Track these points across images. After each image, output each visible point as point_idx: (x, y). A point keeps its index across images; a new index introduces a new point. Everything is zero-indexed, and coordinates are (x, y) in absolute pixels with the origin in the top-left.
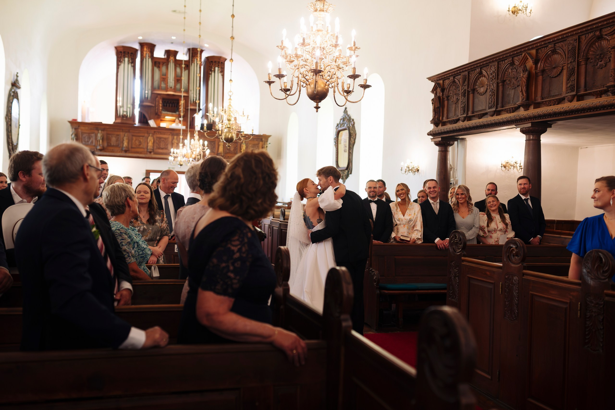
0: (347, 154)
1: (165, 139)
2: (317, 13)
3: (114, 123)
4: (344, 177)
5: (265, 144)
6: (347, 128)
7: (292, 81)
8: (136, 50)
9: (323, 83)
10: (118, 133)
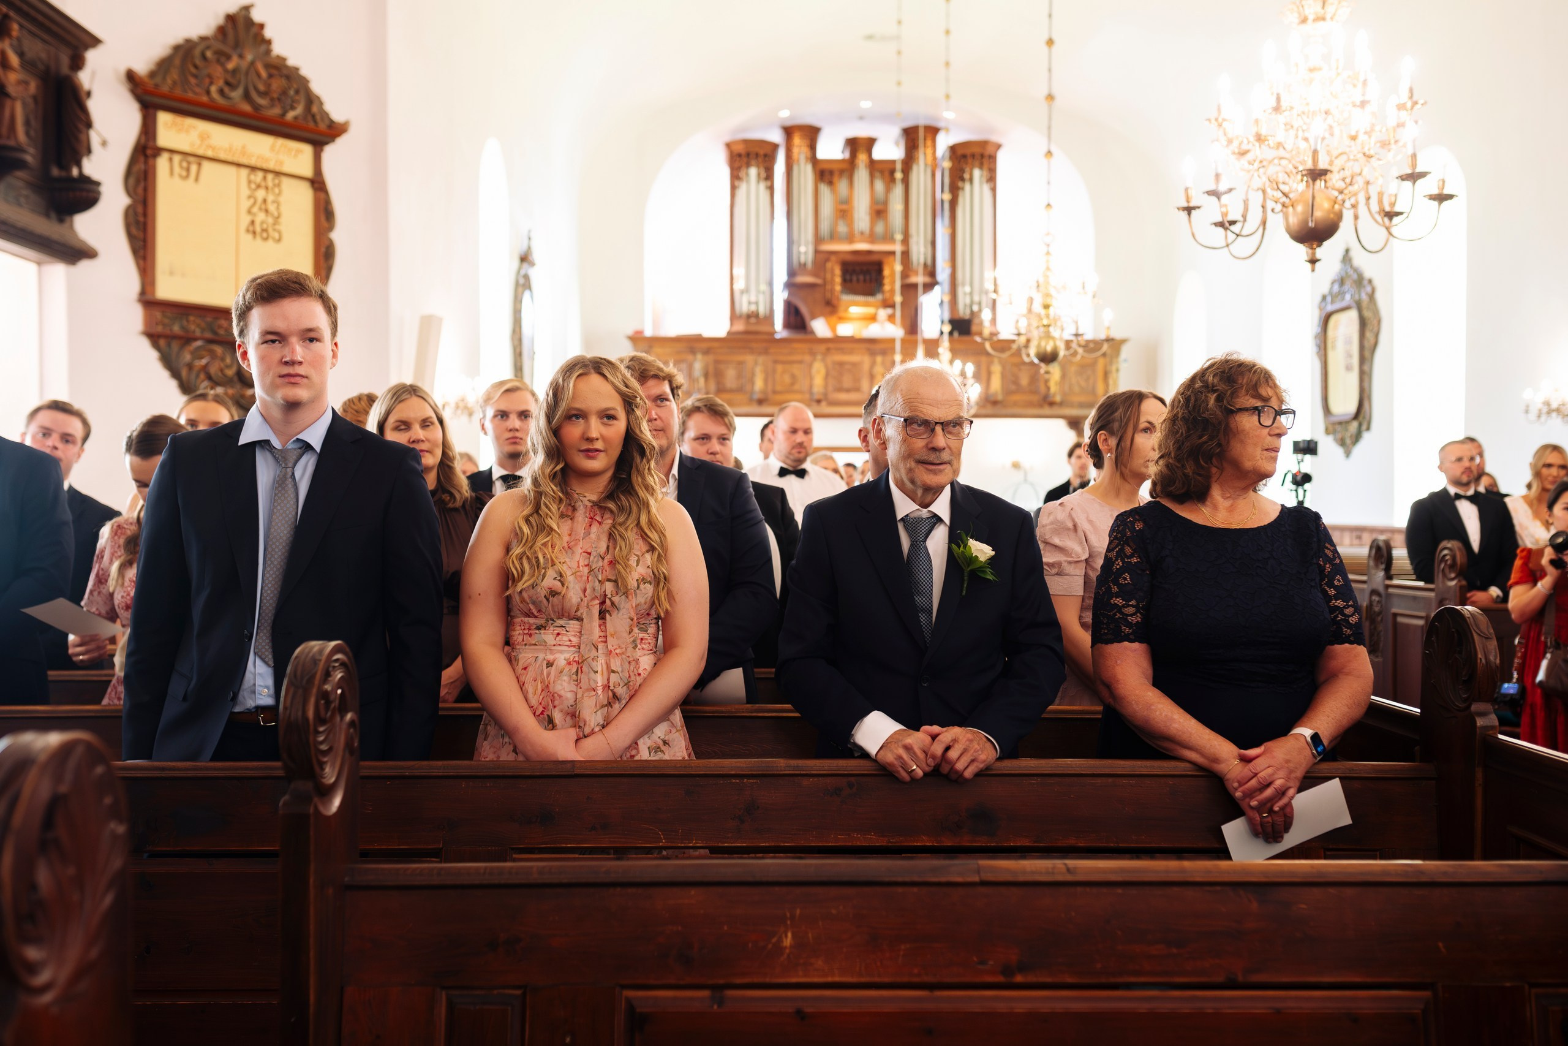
0: (1354, 377)
1: (854, 365)
2: (1309, 26)
3: (729, 333)
4: (1348, 441)
5: (1111, 363)
6: (1354, 305)
7: (1246, 203)
8: (775, 147)
9: (1328, 198)
10: (741, 358)
